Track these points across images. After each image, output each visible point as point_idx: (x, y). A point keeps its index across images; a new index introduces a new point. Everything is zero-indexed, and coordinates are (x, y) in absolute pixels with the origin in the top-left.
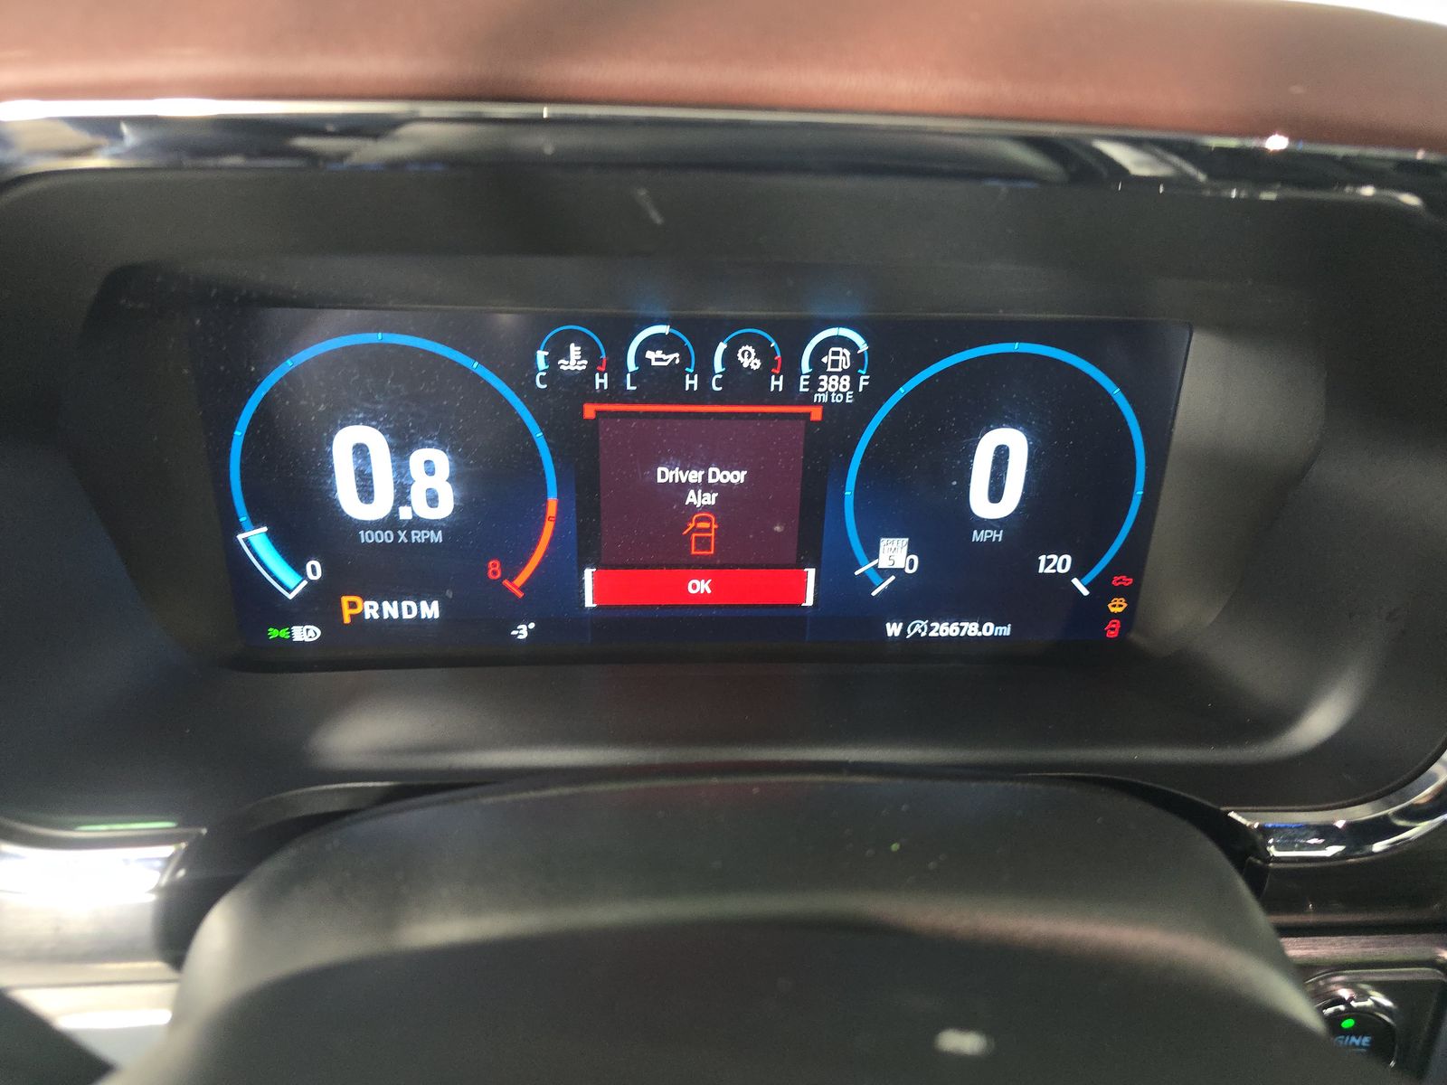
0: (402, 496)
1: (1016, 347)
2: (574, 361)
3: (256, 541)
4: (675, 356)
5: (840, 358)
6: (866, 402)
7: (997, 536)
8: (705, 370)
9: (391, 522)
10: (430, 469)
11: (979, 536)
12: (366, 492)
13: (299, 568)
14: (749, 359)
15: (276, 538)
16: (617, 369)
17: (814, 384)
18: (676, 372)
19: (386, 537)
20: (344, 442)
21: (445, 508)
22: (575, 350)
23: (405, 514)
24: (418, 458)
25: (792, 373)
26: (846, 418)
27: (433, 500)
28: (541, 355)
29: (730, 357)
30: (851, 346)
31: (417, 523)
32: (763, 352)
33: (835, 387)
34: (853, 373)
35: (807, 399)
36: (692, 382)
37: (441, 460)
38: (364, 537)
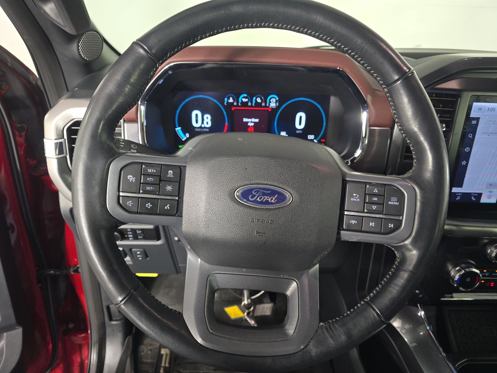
0: (203, 123)
1: (302, 99)
2: (231, 100)
3: (178, 129)
4: (247, 100)
5: (273, 100)
6: (278, 108)
7: (301, 132)
8: (252, 102)
9: (201, 127)
10: (207, 118)
11: (298, 132)
12: (197, 122)
13: (185, 135)
14: (259, 100)
15: (182, 130)
16: (238, 102)
17: (269, 104)
18: (247, 102)
19: (199, 130)
20: (195, 113)
21: (209, 125)
22: (231, 98)
23: (203, 126)
24: (206, 116)
25: (266, 103)
26: (275, 110)
27: (207, 123)
28: (226, 99)
29: (256, 100)
30: (276, 99)
31: (205, 128)
32: (261, 99)
33: (273, 105)
34: (276, 103)
35: (268, 107)
36: (250, 104)
37: (209, 116)
38: (196, 130)
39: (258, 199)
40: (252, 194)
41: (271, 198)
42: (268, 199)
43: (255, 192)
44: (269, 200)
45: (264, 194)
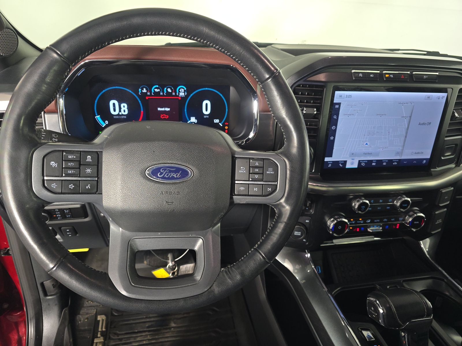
0: (120, 111)
1: (207, 89)
2: (145, 91)
3: (98, 117)
4: (159, 90)
5: (182, 90)
6: (187, 97)
7: (208, 117)
8: (163, 92)
9: (118, 115)
10: (124, 107)
11: (205, 117)
12: (115, 110)
13: (105, 122)
14: (169, 90)
15: (101, 117)
16: (151, 92)
17: (179, 94)
18: (159, 92)
19: (118, 117)
20: (112, 102)
21: (126, 113)
22: (144, 89)
23: (120, 113)
24: (122, 105)
25: (176, 93)
26: (184, 99)
27: (124, 111)
28: (140, 90)
29: (167, 90)
30: (184, 89)
31: (122, 115)
32: (171, 89)
33: (182, 94)
34: (184, 92)
35: (178, 96)
36: (161, 94)
37: (126, 105)
38: (115, 117)
39: (166, 176)
40: (160, 172)
41: (176, 174)
42: (173, 175)
43: (162, 170)
44: (175, 175)
45: (170, 172)
